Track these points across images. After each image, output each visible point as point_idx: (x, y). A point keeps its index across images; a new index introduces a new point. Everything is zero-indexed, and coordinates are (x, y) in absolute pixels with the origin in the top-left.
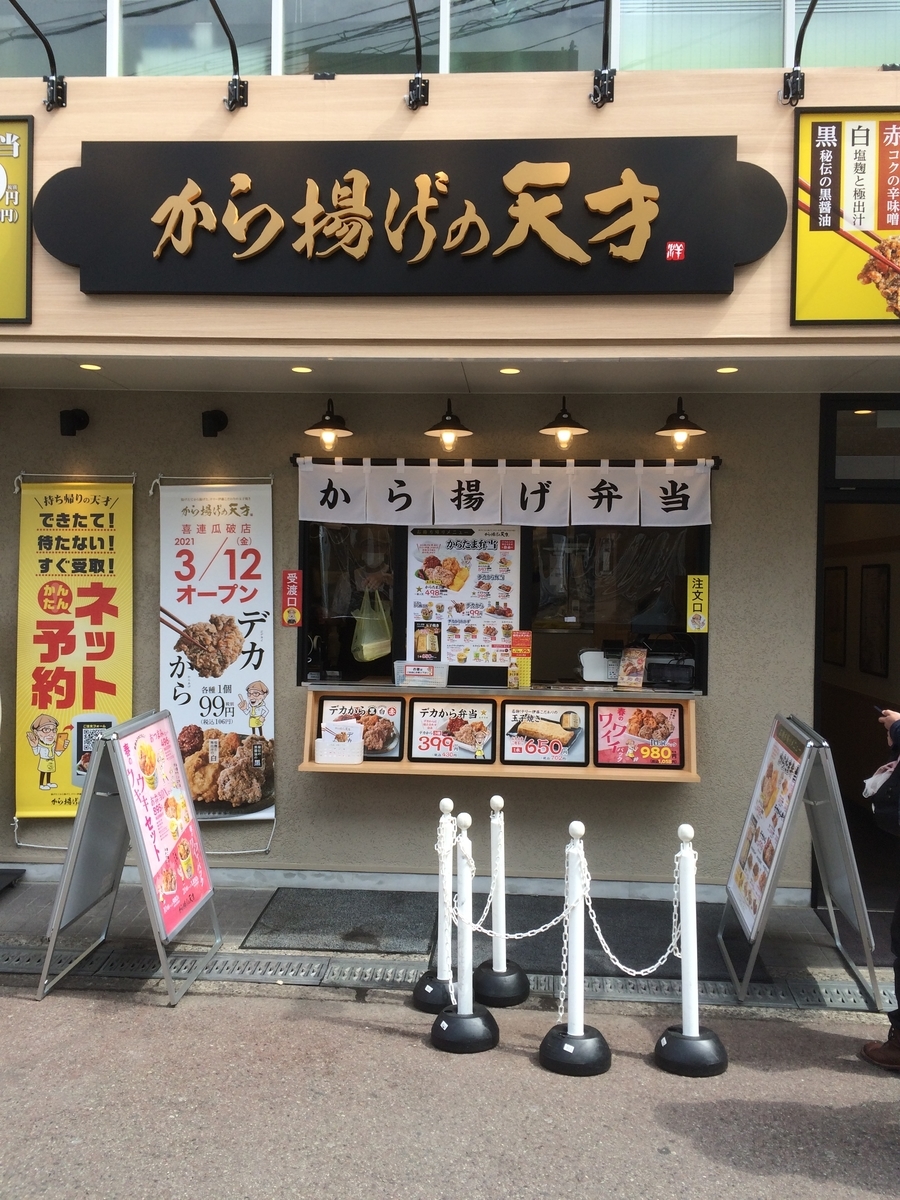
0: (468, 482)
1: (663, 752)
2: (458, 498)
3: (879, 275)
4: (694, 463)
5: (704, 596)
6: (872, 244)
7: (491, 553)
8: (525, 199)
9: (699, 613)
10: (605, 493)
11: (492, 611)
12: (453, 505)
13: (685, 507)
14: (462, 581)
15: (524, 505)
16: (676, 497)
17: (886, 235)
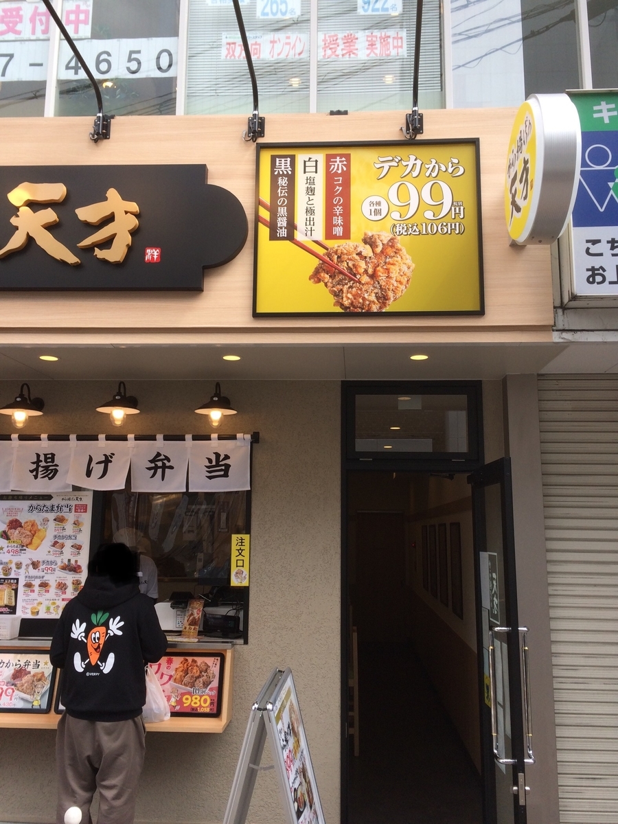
0: (45, 455)
1: (202, 701)
2: (36, 470)
3: (327, 276)
4: (234, 437)
5: (246, 553)
6: (321, 251)
7: (66, 515)
8: (25, 211)
9: (241, 568)
10: (160, 464)
11: (64, 568)
12: (31, 475)
13: (226, 475)
14: (39, 541)
15: (89, 473)
16: (219, 466)
17: (333, 244)
